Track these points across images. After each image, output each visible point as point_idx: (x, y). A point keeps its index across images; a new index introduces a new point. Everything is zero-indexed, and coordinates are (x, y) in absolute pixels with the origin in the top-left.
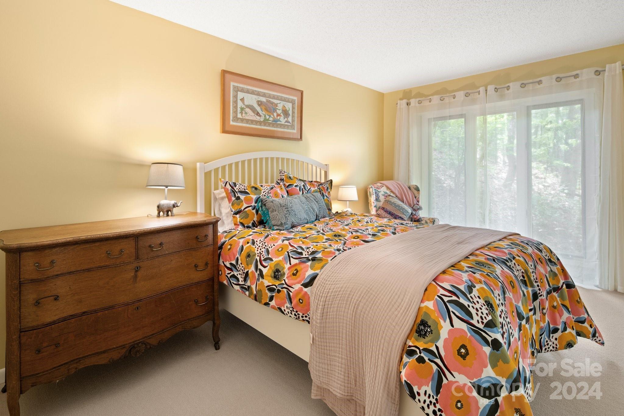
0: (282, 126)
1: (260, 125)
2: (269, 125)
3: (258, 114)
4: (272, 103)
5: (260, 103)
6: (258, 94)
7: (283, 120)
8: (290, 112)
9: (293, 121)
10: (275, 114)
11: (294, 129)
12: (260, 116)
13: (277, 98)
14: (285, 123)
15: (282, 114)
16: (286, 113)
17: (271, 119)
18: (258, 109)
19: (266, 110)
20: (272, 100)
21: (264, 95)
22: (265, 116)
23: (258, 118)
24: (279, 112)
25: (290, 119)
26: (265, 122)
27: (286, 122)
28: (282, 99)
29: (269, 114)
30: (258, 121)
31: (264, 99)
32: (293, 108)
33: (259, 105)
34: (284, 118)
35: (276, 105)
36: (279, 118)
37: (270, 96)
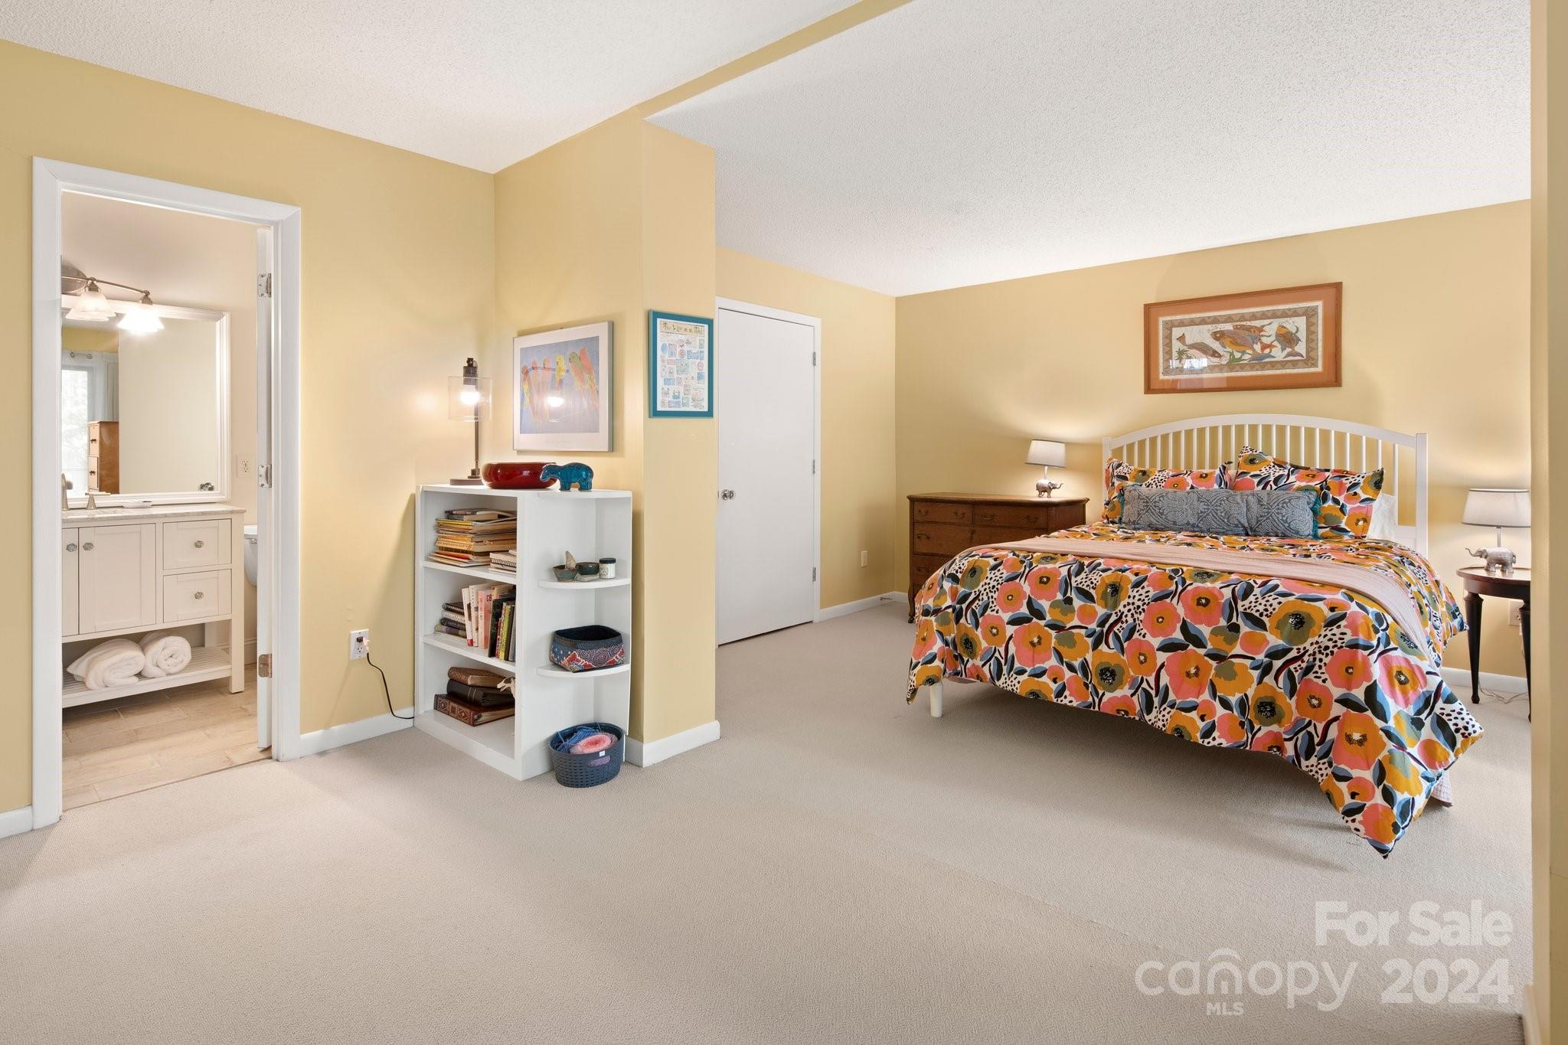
0: (1274, 365)
1: (1221, 371)
2: (1242, 367)
3: (1215, 354)
4: (1249, 329)
5: (1218, 336)
6: (1215, 321)
7: (1279, 354)
8: (1302, 335)
9: (1310, 349)
10: (1258, 347)
11: (1315, 365)
12: (1220, 356)
13: (1264, 316)
14: (1285, 357)
15: (1276, 343)
16: (1287, 339)
17: (1247, 357)
18: (1216, 345)
19: (1234, 343)
20: (1248, 323)
21: (1229, 319)
22: (1232, 354)
23: (1216, 361)
24: (1265, 340)
25: (1301, 348)
26: (1233, 364)
27: (1289, 355)
28: (1275, 315)
29: (1242, 349)
30: (1216, 366)
31: (1229, 327)
32: (1310, 325)
33: (1217, 339)
34: (1283, 350)
35: (1261, 329)
36: (1267, 351)
37: (1243, 318)
